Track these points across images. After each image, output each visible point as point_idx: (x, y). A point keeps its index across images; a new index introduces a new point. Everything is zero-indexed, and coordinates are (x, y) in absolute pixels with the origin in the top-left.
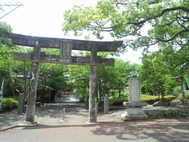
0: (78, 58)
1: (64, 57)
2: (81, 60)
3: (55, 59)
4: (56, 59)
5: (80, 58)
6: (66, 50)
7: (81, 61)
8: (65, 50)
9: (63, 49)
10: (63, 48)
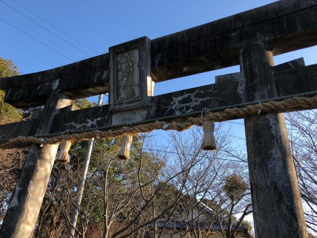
0: (180, 98)
1: (125, 106)
2: (191, 101)
3: (94, 122)
4: (99, 119)
5: (186, 96)
6: (130, 74)
7: (193, 104)
8: (125, 79)
9: (120, 78)
10: (120, 73)
